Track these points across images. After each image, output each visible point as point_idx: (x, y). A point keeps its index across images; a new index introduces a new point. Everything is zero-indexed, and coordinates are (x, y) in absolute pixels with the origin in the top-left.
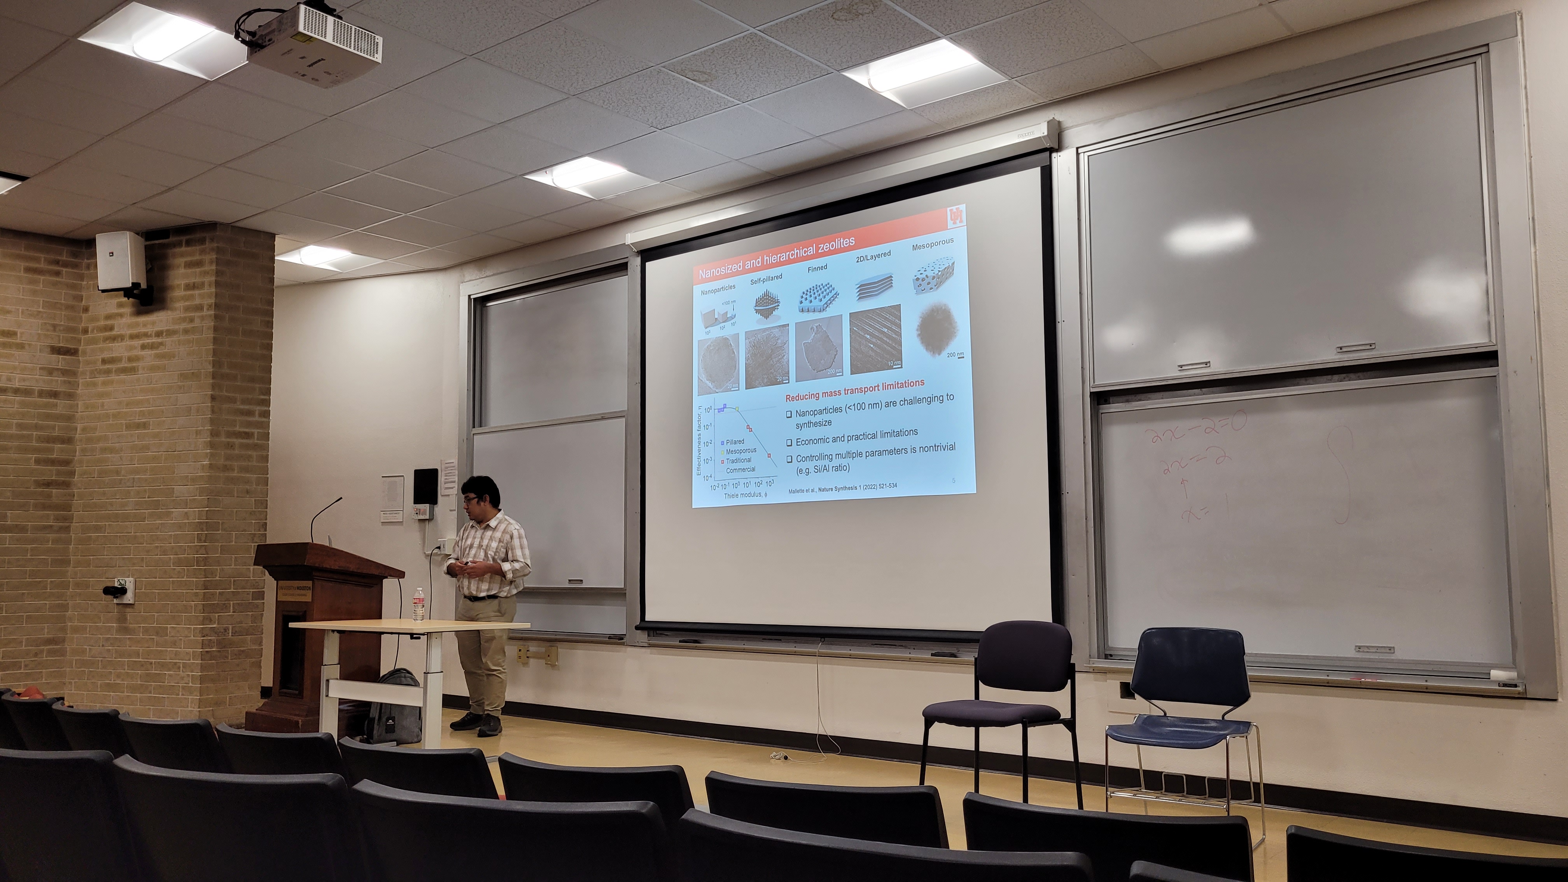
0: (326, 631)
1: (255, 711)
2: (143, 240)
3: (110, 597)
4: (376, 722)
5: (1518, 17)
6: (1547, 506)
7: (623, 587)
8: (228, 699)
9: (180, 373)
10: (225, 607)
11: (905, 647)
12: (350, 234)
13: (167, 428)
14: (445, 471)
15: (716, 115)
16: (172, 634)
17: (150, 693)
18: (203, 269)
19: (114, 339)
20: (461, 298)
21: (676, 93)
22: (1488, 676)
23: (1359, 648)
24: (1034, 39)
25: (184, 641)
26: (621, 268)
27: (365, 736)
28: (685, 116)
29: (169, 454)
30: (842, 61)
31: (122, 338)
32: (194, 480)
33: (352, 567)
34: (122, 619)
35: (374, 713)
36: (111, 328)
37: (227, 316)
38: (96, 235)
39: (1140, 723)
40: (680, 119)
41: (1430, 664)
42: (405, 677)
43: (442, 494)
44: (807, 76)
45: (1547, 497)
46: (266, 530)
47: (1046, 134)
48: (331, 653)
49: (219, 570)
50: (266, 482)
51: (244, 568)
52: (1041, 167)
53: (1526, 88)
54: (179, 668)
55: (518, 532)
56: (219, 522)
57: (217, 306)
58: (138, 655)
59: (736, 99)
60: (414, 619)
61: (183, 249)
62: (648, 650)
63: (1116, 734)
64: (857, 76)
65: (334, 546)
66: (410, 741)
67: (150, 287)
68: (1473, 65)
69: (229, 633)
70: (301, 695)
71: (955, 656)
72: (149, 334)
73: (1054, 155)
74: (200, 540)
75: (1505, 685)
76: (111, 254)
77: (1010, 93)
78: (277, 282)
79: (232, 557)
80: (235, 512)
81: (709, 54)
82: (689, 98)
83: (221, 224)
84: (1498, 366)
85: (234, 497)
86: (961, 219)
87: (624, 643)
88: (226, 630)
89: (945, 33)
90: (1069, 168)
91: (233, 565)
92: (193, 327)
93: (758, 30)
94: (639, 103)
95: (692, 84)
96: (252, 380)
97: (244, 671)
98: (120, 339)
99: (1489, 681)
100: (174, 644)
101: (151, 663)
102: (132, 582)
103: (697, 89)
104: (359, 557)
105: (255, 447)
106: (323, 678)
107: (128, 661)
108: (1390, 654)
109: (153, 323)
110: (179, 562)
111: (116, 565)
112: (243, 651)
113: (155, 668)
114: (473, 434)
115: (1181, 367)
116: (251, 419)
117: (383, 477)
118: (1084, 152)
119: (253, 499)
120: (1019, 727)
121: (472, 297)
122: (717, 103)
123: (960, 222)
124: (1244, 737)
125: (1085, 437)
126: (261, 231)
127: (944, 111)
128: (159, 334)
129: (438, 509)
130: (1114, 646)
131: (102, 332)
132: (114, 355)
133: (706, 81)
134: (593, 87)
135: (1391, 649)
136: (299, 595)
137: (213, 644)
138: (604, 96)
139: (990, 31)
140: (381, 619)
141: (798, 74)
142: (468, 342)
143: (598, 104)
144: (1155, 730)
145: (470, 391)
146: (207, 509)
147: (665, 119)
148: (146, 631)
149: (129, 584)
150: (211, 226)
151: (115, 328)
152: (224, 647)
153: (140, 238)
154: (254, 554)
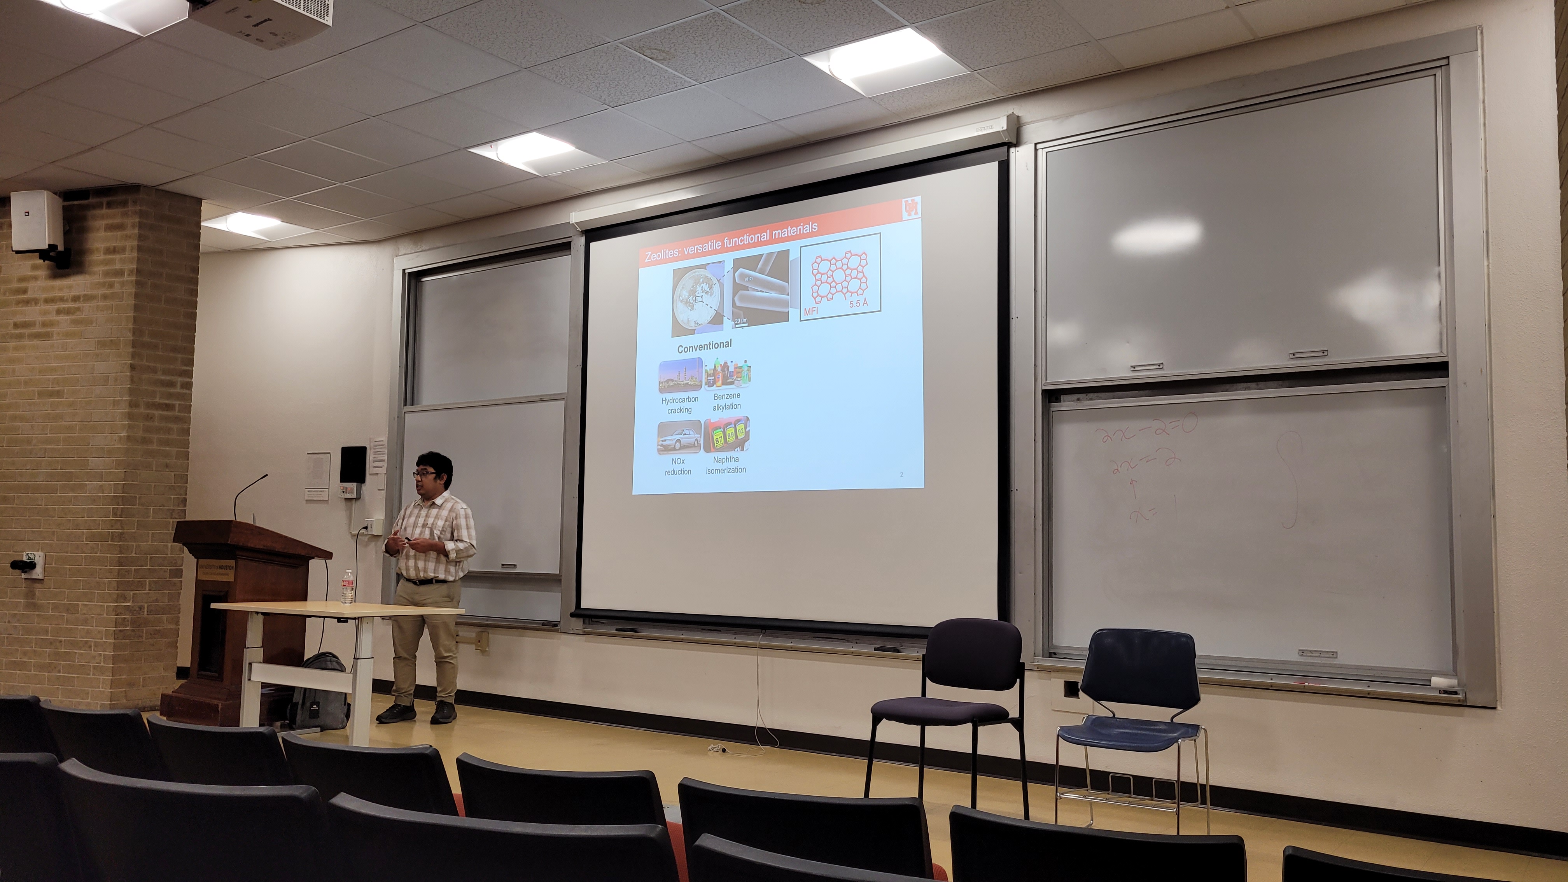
0: (250, 613)
1: (170, 693)
2: (61, 200)
3: (18, 572)
4: (300, 706)
5: (1479, 32)
6: (1492, 516)
7: (559, 573)
8: (141, 679)
9: (98, 340)
10: (141, 585)
11: (848, 641)
12: (282, 201)
13: (82, 397)
14: (374, 449)
15: (671, 95)
16: (84, 612)
17: (59, 672)
18: (124, 233)
19: (27, 302)
20: (394, 271)
21: (632, 71)
22: (1428, 683)
23: (1303, 652)
24: (999, 32)
25: (96, 619)
26: (565, 247)
27: (288, 721)
28: (639, 95)
29: (83, 424)
30: (804, 46)
31: (36, 301)
32: (110, 452)
33: (278, 547)
34: (30, 594)
35: (297, 698)
36: (25, 291)
37: (149, 282)
38: (10, 193)
39: (1089, 724)
40: (633, 98)
41: (1372, 669)
42: (331, 661)
43: (370, 473)
44: (767, 59)
45: (1492, 507)
46: (185, 506)
47: (1005, 128)
48: (254, 635)
49: (135, 546)
50: (187, 456)
51: (161, 545)
52: (999, 162)
53: (1484, 102)
54: (90, 647)
55: (465, 511)
56: (136, 497)
57: (139, 271)
58: (46, 632)
59: (693, 80)
60: (342, 602)
61: (104, 211)
62: (584, 638)
63: (1068, 734)
64: (819, 61)
65: (257, 525)
66: (335, 727)
67: (67, 250)
68: (1433, 76)
69: (144, 612)
70: (220, 678)
71: (898, 651)
72: (65, 298)
73: (1012, 150)
74: (115, 515)
75: (1446, 692)
76: (27, 214)
77: (971, 86)
78: (202, 249)
79: (149, 532)
80: (153, 486)
81: (670, 32)
82: (645, 77)
83: (145, 186)
84: (1448, 377)
85: (152, 470)
86: (916, 210)
87: (558, 630)
88: (141, 608)
89: (910, 21)
90: (1027, 164)
91: (150, 541)
92: (113, 293)
93: (722, 10)
94: (594, 79)
95: (649, 62)
96: (175, 349)
97: (159, 651)
98: (33, 303)
99: (1429, 688)
100: (85, 622)
101: (61, 641)
102: (42, 556)
103: (654, 67)
104: (286, 537)
105: (177, 419)
106: (246, 660)
107: (35, 638)
108: (1333, 659)
109: (70, 287)
110: (92, 537)
111: (25, 538)
112: (159, 631)
113: (65, 646)
114: (405, 412)
115: (1134, 368)
116: (172, 390)
117: (308, 453)
118: (1042, 149)
119: (173, 474)
120: (969, 726)
121: (407, 271)
122: (673, 83)
123: (915, 214)
124: (1193, 740)
125: (1035, 435)
126: (185, 196)
127: (903, 101)
128: (76, 299)
129: (365, 488)
130: (1058, 645)
131: (14, 295)
132: (27, 320)
133: (663, 59)
134: (547, 61)
135: (1334, 654)
136: (220, 574)
137: (127, 623)
138: (557, 70)
139: (957, 22)
140: (306, 600)
141: (759, 57)
142: (401, 317)
143: (550, 79)
144: (1104, 732)
145: (403, 367)
146: (124, 483)
147: (619, 97)
148: (56, 607)
149: (39, 558)
150: (133, 189)
151: (29, 291)
152: (139, 626)
153: (57, 197)
154: (172, 531)
